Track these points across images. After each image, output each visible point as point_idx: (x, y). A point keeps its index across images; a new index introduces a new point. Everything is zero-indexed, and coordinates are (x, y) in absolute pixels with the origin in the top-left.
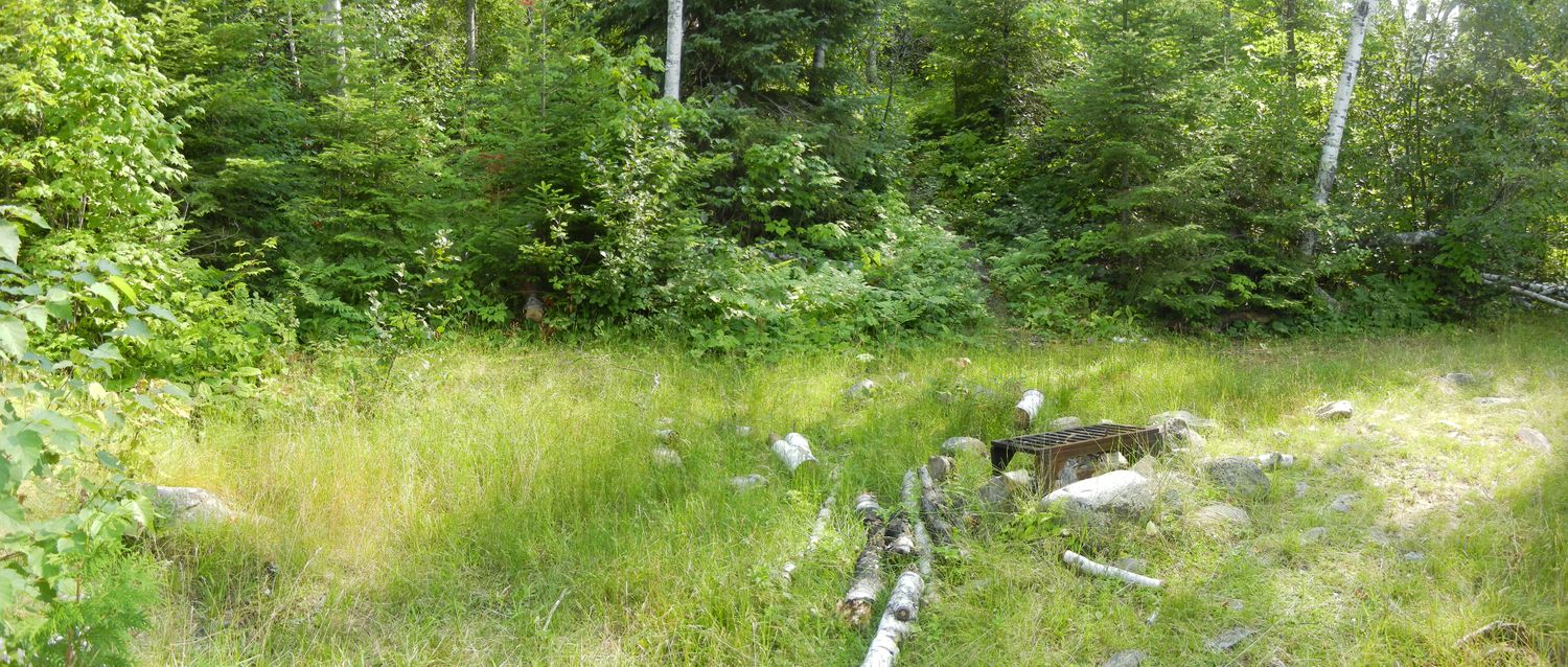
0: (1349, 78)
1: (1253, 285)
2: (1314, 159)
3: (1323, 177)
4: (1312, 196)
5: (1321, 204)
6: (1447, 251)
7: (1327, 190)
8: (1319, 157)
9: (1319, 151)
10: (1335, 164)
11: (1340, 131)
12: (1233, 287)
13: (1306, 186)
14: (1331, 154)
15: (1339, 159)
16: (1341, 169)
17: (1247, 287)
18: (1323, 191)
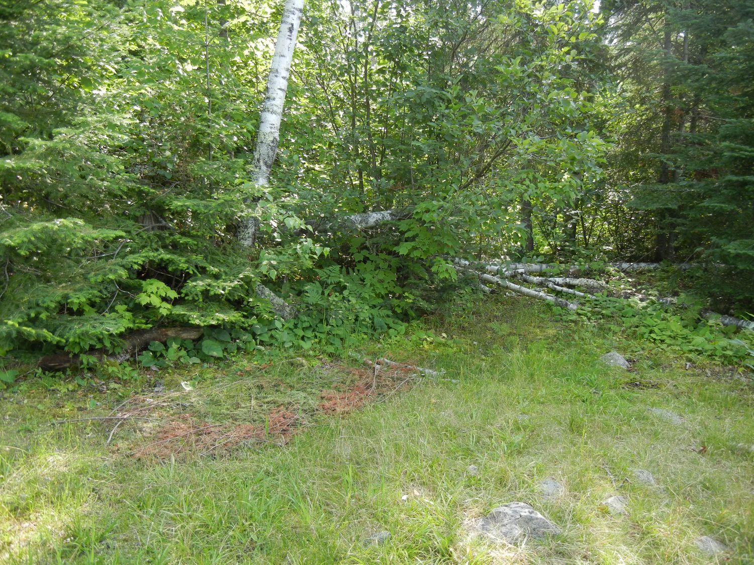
0: (291, 30)
1: (173, 294)
2: (251, 128)
3: (263, 151)
4: (249, 176)
5: (261, 184)
6: (413, 239)
7: (268, 166)
8: (257, 127)
9: (258, 120)
10: (277, 135)
11: (282, 95)
12: (143, 299)
13: (241, 161)
14: (272, 122)
15: (280, 130)
16: (283, 143)
17: (165, 299)
18: (264, 168)
